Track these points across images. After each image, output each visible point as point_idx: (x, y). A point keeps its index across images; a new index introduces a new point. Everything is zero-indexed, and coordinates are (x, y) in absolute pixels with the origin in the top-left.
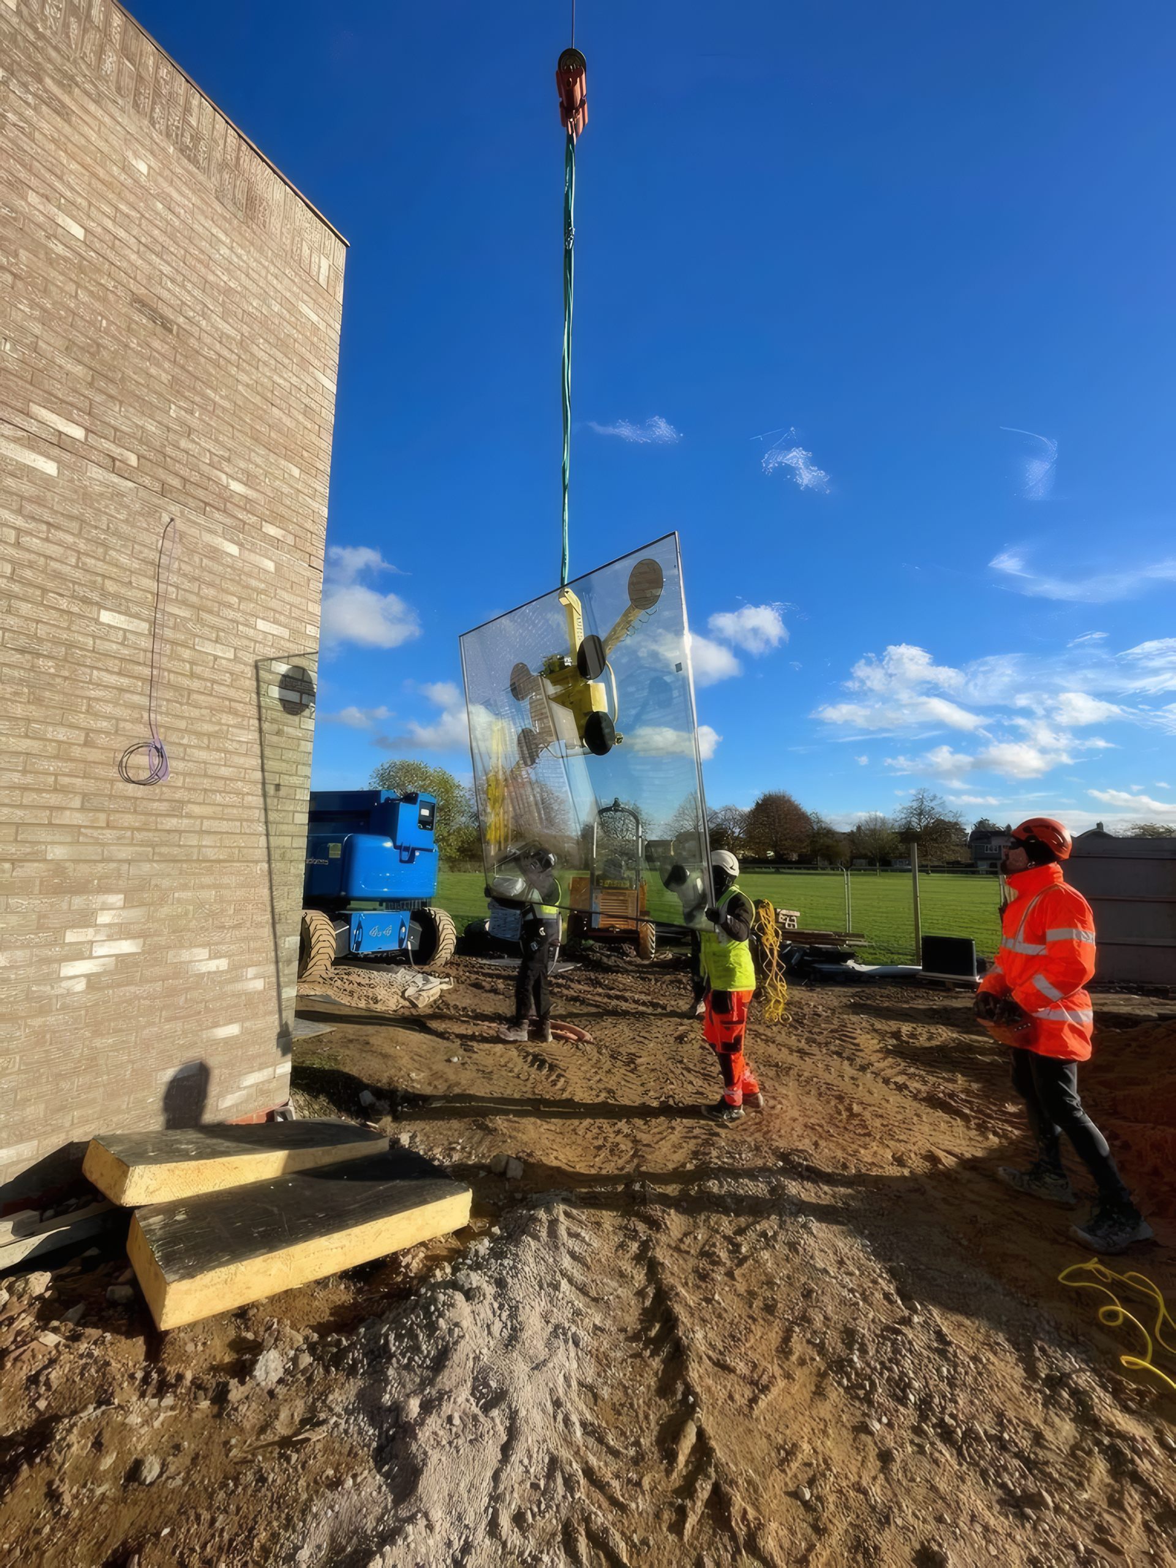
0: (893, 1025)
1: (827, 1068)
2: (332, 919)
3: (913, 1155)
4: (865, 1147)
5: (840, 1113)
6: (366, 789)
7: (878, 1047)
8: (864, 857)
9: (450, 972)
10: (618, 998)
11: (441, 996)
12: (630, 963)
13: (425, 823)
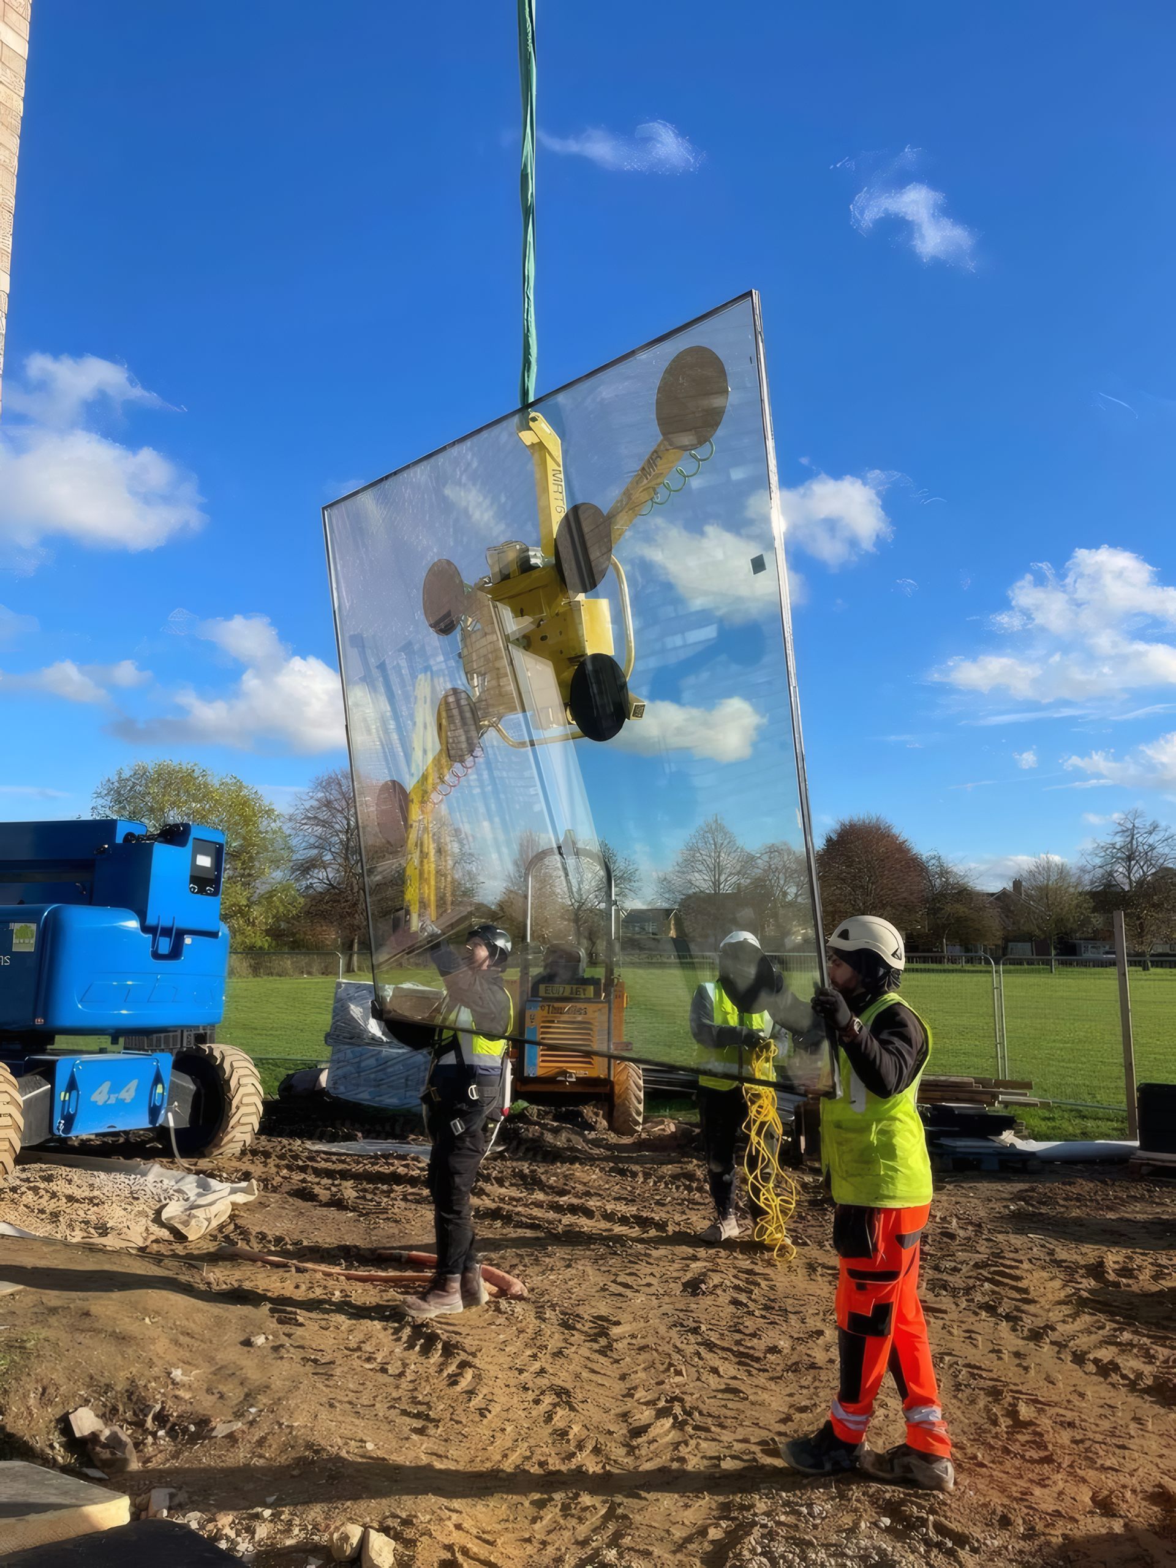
0: (1089, 1252)
1: (970, 1335)
2: (16, 1072)
3: (1128, 1494)
4: (1042, 1483)
5: (995, 1423)
6: (87, 816)
7: (1063, 1294)
8: (1028, 937)
9: (251, 1168)
10: (573, 1209)
11: (232, 1217)
12: (596, 1143)
13: (205, 883)
